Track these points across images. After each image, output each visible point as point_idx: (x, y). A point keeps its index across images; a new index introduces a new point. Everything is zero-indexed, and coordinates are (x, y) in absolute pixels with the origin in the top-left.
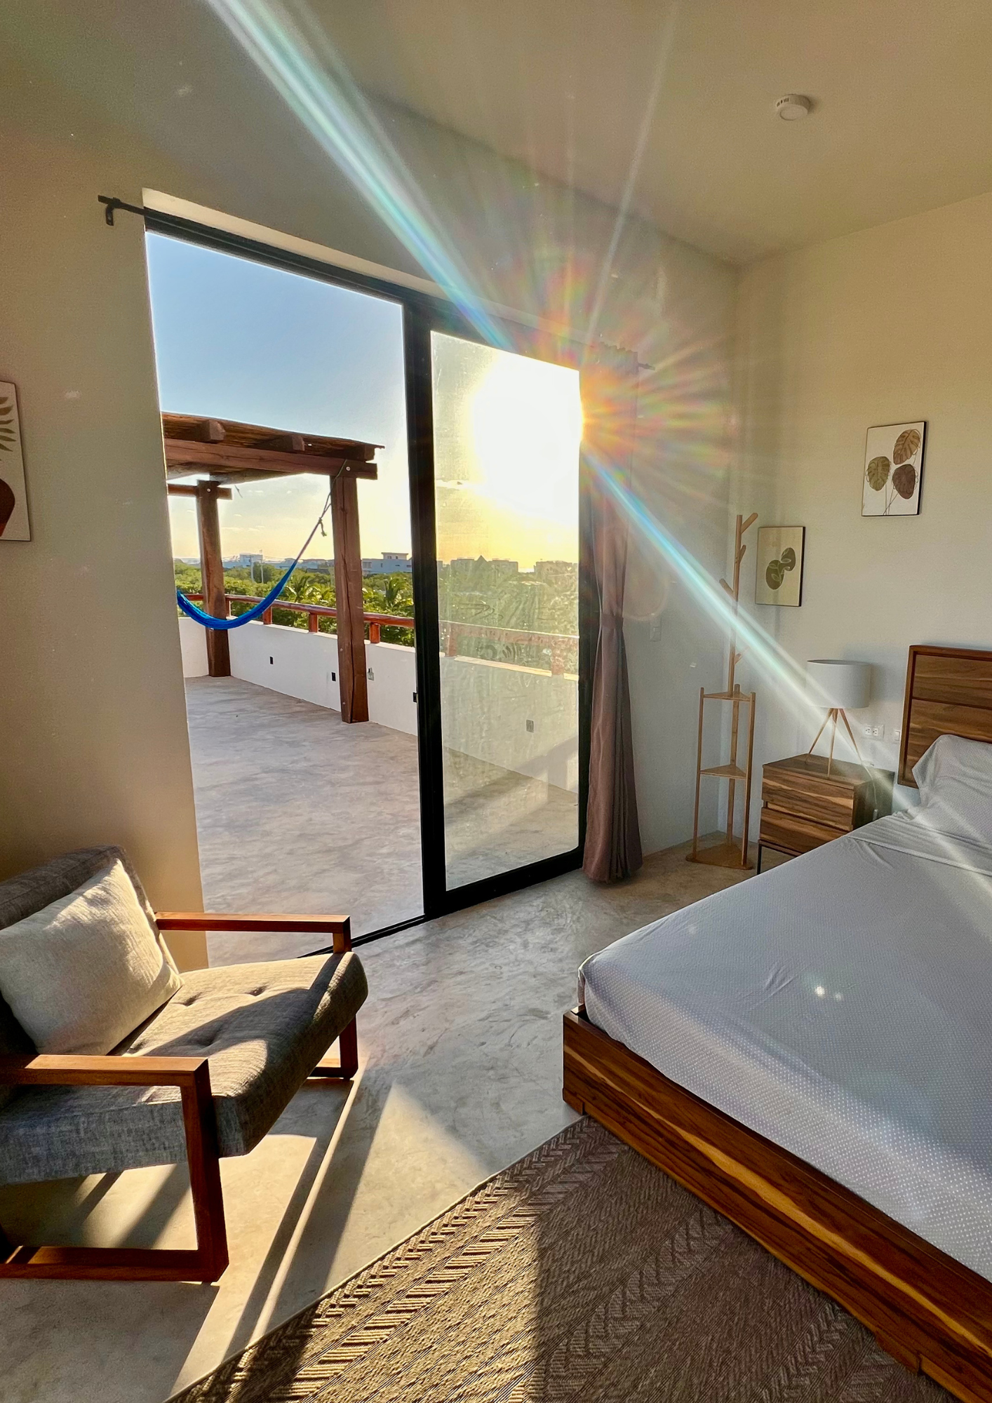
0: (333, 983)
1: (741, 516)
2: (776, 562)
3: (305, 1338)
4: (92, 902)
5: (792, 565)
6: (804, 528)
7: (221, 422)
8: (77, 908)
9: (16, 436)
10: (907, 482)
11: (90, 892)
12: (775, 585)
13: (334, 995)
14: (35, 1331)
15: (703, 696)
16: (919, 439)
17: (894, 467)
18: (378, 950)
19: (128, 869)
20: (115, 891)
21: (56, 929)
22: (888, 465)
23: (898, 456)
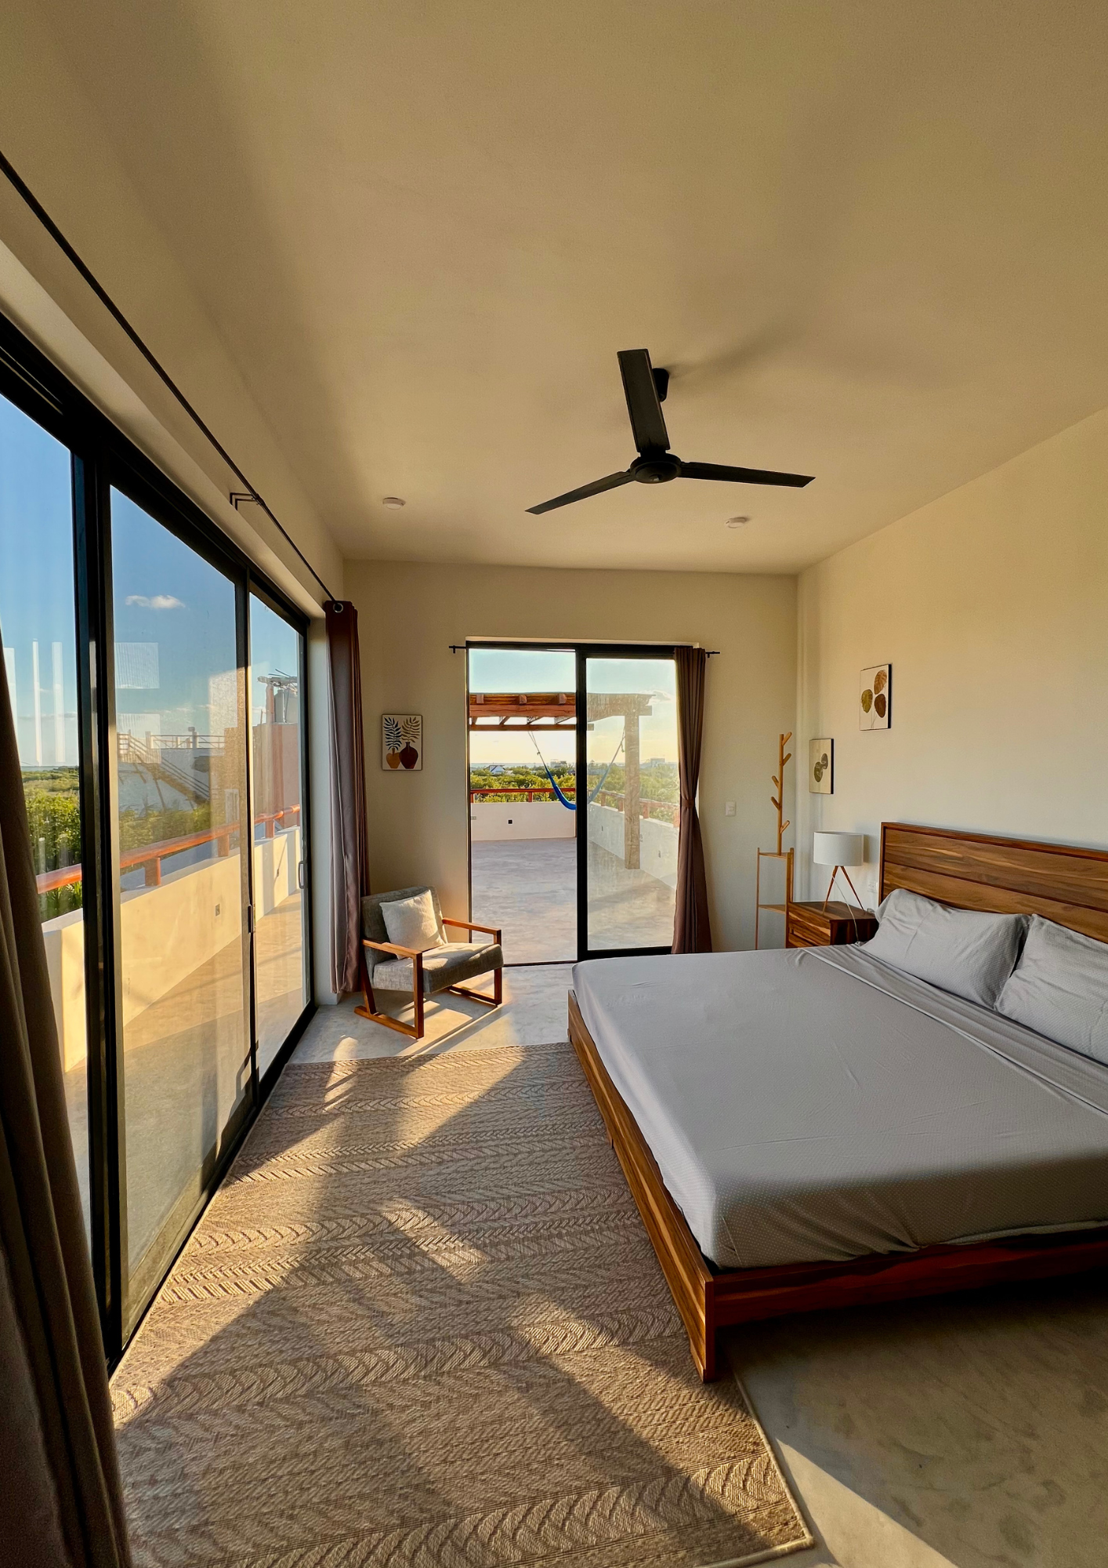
0: (484, 952)
1: (783, 735)
2: (818, 763)
3: (431, 1059)
4: (415, 901)
5: (826, 765)
6: (832, 740)
7: (565, 693)
8: (410, 902)
9: (420, 734)
10: (883, 706)
11: (416, 898)
12: (818, 779)
13: (482, 955)
14: (372, 1034)
15: (759, 854)
16: (886, 676)
17: (875, 696)
18: (545, 969)
19: (432, 894)
20: (425, 900)
21: (402, 907)
22: (872, 695)
23: (877, 688)
